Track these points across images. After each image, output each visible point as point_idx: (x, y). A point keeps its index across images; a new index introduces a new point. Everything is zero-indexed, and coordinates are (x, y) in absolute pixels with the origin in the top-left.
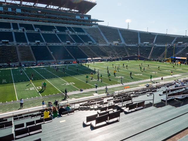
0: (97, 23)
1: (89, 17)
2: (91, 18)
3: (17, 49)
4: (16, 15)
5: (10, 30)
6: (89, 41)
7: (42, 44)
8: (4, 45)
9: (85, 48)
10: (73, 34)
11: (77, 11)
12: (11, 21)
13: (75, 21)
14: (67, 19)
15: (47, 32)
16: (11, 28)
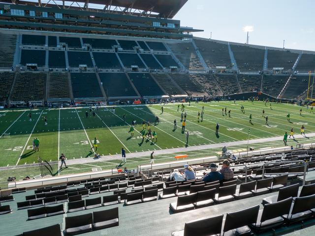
0: (190, 33)
1: (177, 23)
2: (179, 25)
3: (48, 78)
4: (55, 23)
5: (42, 47)
6: (171, 66)
7: (89, 71)
8: (28, 71)
9: (162, 77)
10: (147, 52)
11: (157, 14)
12: (47, 33)
13: (152, 30)
14: (137, 28)
15: (101, 51)
16: (45, 44)
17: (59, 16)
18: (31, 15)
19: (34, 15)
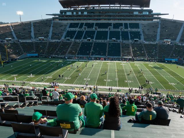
3: (72, 44)
4: (84, 17)
13: (133, 17)
14: (124, 16)
15: (101, 30)
16: (77, 27)
17: (85, 13)
18: (74, 14)
19: (75, 14)
